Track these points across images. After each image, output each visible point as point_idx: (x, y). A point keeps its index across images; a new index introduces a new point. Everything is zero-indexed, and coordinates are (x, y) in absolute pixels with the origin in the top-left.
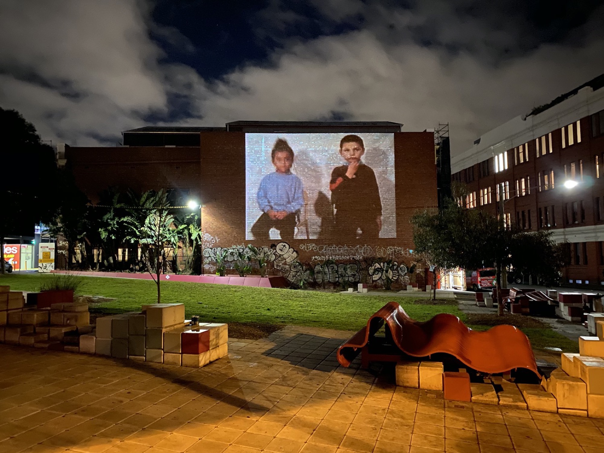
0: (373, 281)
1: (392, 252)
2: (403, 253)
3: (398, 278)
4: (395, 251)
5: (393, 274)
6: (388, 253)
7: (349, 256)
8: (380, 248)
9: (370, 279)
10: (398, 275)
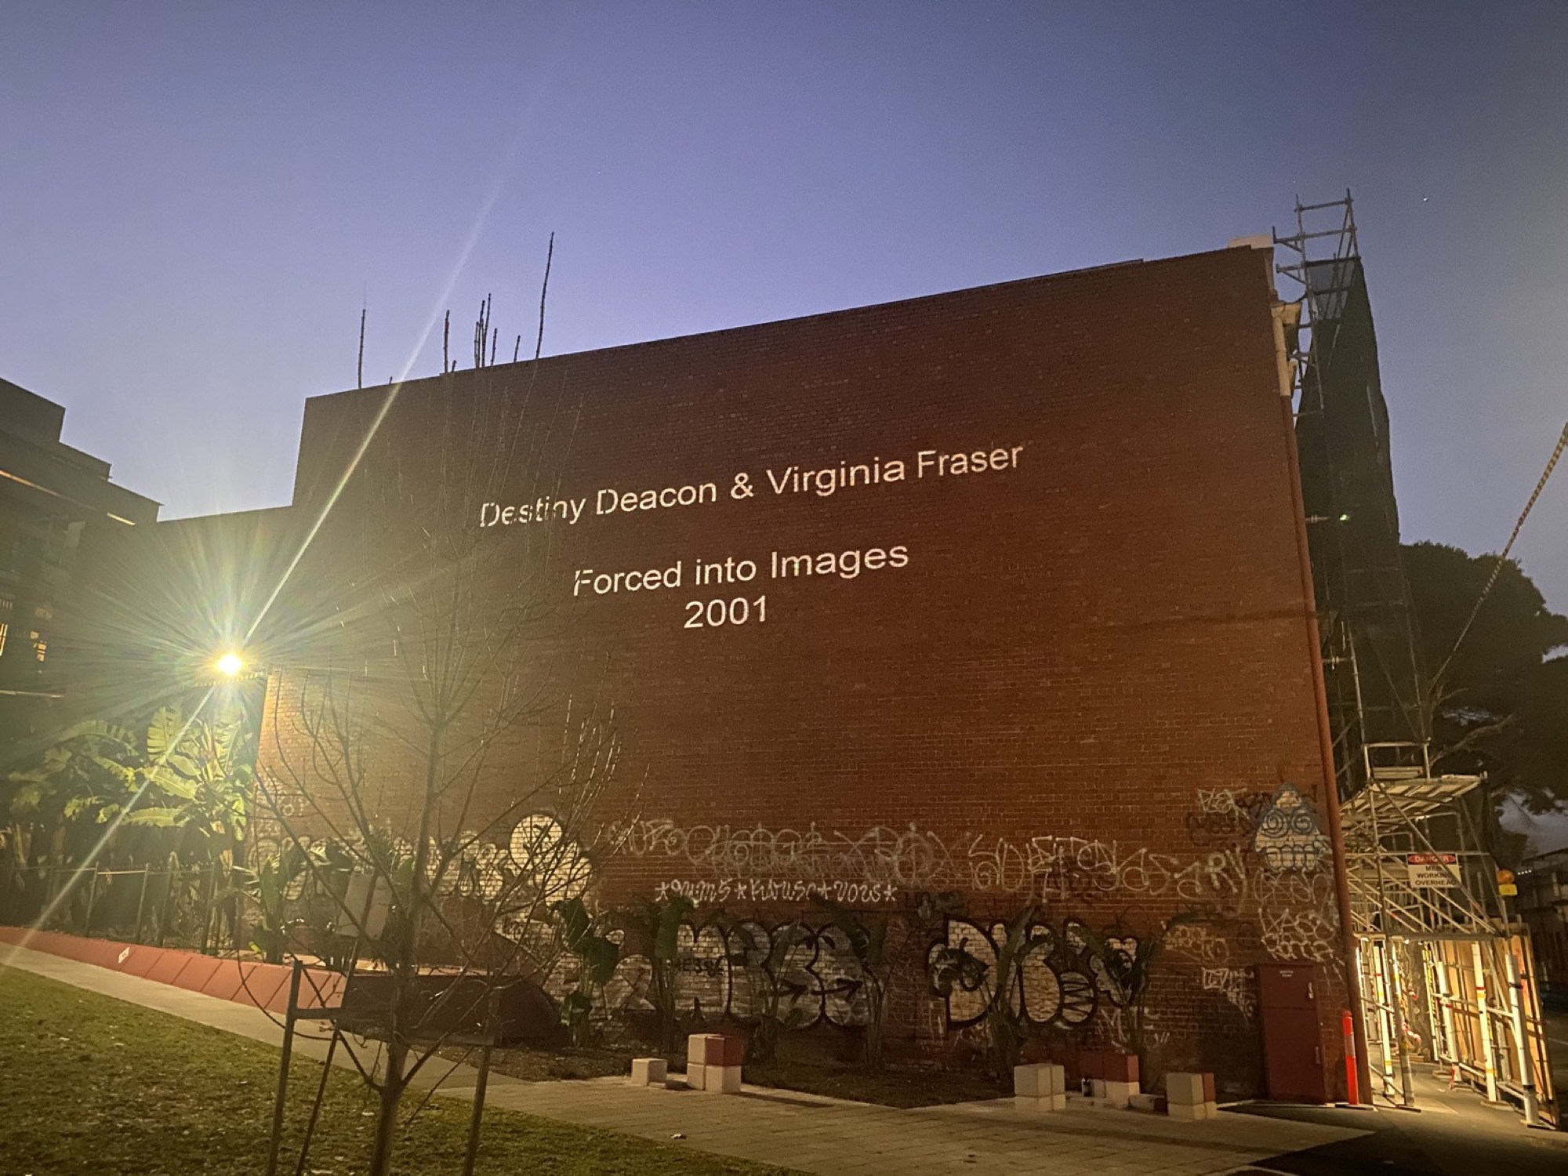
0: (951, 1026)
1: (1055, 864)
2: (1114, 870)
3: (1091, 1015)
4: (1070, 862)
5: (1063, 993)
6: (1033, 870)
7: (830, 883)
8: (989, 843)
9: (936, 1012)
10: (1089, 1000)
